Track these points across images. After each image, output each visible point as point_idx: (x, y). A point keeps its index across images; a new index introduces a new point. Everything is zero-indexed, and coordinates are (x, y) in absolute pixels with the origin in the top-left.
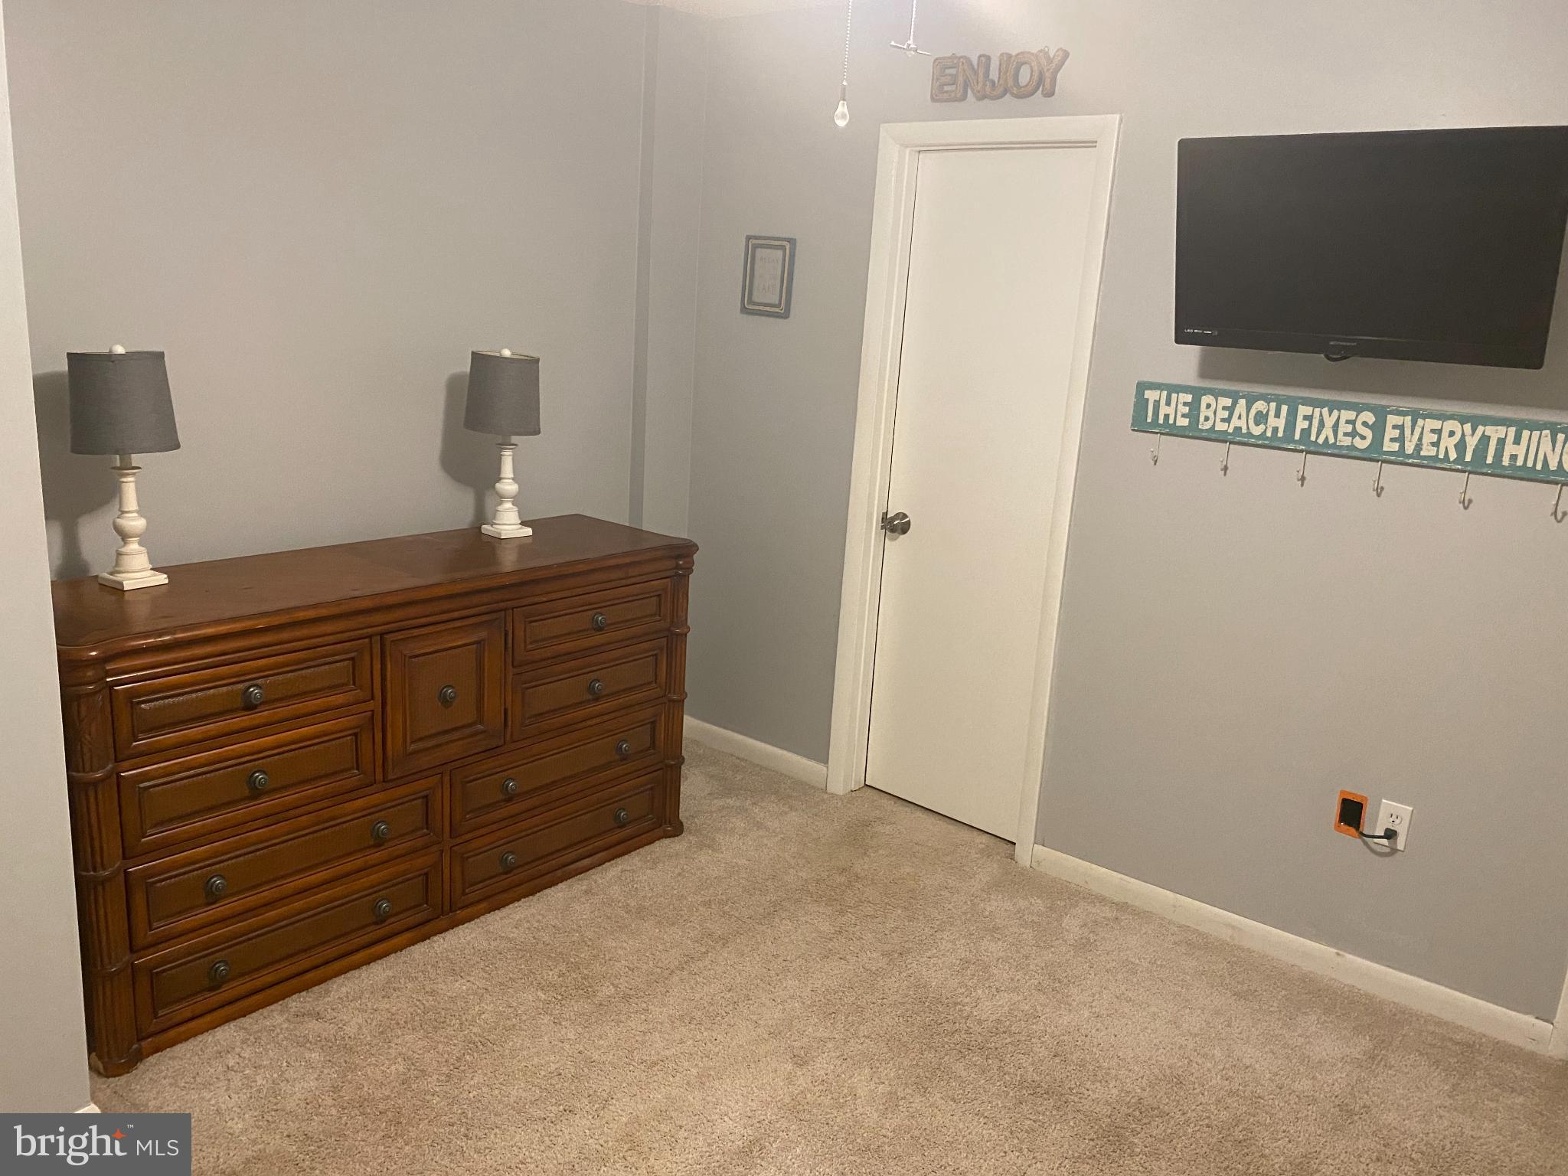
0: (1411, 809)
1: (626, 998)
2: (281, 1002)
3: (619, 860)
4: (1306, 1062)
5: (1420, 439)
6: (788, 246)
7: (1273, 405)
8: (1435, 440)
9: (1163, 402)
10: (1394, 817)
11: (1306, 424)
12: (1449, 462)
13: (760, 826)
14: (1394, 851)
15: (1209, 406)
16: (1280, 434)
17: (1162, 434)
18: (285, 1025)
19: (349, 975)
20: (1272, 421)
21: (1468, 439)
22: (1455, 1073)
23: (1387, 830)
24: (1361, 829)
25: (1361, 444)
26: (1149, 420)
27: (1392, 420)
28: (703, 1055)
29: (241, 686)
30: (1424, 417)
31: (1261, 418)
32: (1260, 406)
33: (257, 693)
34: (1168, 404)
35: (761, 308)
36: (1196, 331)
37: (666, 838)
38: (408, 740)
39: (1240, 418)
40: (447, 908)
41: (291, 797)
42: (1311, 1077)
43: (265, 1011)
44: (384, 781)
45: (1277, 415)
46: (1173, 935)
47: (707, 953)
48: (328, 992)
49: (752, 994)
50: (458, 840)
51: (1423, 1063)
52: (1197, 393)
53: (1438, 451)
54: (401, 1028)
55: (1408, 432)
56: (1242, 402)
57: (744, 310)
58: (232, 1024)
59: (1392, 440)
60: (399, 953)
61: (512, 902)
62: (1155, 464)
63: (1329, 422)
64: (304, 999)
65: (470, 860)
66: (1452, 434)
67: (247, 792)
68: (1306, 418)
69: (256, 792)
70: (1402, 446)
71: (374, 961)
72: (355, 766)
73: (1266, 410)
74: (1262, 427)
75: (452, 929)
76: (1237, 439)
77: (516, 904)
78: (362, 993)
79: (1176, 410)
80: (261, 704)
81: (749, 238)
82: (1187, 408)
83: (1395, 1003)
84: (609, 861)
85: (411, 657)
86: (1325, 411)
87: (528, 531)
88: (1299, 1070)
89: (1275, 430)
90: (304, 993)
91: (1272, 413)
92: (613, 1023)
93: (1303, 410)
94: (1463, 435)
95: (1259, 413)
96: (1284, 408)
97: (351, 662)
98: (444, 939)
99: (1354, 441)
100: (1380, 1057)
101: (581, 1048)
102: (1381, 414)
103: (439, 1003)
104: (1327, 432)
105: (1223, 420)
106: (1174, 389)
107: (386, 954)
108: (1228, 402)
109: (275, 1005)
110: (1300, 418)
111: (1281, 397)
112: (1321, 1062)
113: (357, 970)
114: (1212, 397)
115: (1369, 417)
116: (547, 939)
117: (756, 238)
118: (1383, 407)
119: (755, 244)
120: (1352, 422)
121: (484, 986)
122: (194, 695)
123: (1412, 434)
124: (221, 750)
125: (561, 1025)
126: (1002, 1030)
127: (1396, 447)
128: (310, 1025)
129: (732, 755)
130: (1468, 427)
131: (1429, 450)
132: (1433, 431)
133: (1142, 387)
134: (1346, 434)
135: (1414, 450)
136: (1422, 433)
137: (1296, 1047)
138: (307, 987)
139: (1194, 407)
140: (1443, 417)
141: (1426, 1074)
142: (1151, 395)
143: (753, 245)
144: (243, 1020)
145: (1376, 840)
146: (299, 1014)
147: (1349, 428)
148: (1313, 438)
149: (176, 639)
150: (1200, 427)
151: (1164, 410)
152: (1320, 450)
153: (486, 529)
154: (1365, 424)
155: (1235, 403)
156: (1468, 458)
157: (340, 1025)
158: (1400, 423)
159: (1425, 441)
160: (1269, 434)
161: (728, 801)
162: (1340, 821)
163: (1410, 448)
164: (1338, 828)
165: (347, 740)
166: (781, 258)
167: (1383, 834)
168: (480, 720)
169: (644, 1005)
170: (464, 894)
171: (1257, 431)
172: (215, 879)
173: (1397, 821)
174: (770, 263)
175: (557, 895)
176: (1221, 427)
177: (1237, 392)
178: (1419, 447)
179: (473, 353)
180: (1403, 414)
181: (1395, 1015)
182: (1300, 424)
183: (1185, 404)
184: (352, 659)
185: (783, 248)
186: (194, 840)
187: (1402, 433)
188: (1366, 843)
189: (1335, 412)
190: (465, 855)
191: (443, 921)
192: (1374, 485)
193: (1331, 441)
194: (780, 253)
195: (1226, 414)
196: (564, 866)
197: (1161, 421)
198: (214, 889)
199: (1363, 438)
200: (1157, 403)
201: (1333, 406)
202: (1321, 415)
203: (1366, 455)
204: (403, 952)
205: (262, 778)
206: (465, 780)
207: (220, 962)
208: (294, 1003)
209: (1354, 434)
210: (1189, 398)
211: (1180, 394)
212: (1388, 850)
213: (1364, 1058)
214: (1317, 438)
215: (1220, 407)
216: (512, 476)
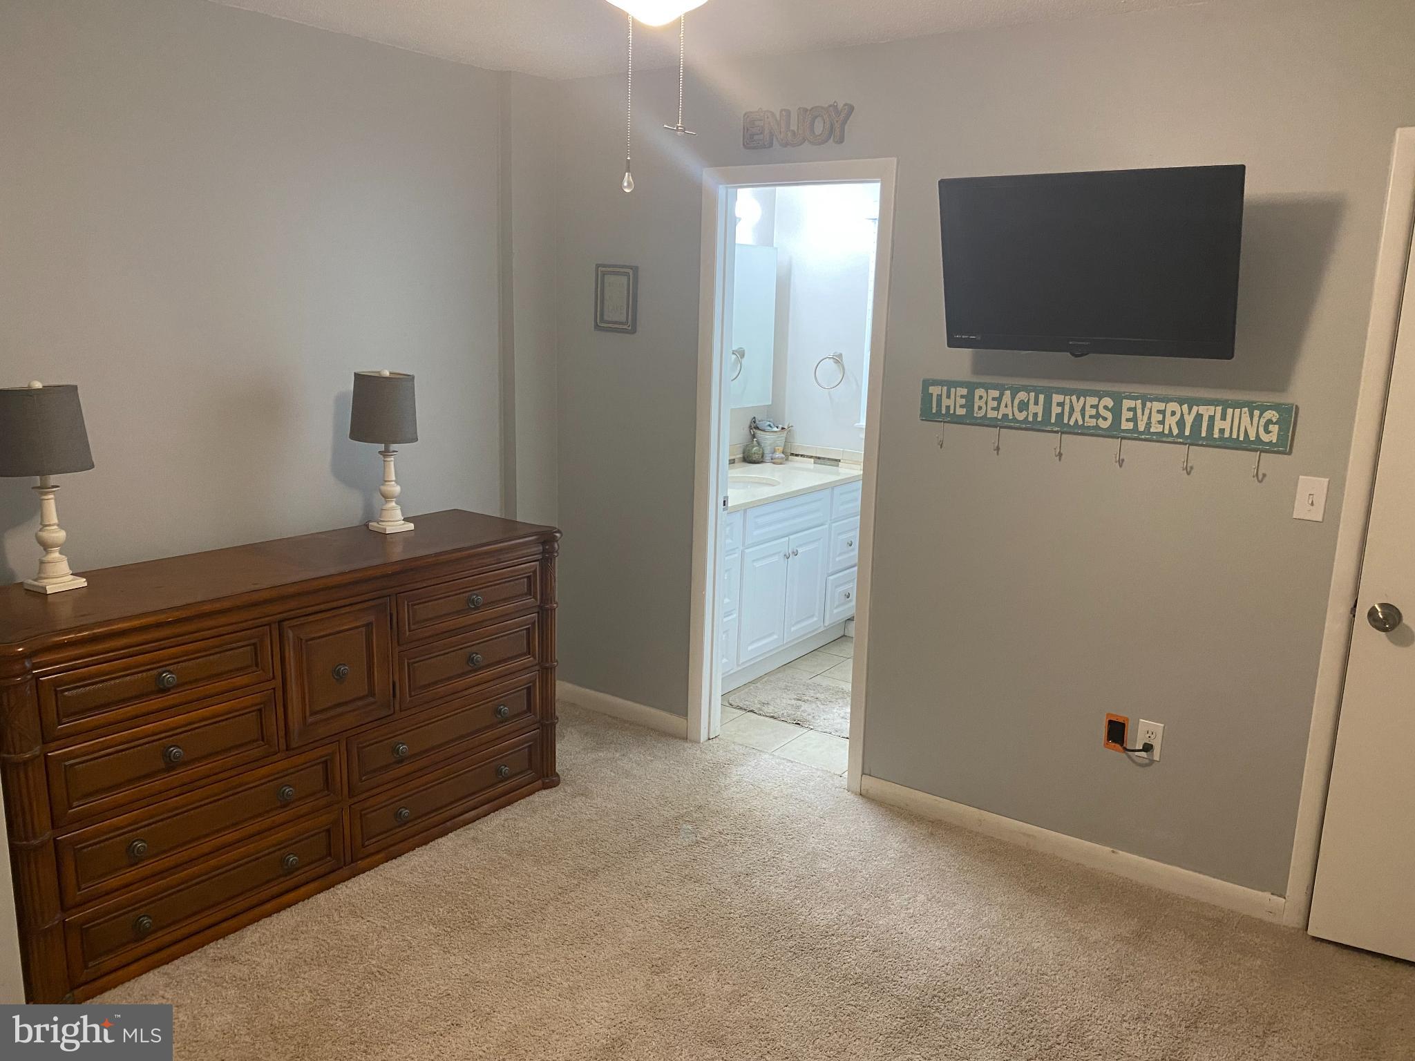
0: (1163, 725)
1: (507, 927)
2: (200, 950)
3: (502, 811)
4: (1084, 942)
5: (1149, 418)
6: (632, 274)
7: (1032, 394)
8: (1161, 419)
9: (944, 396)
10: (1150, 733)
11: (1059, 410)
12: (1173, 436)
13: (627, 774)
14: (1152, 761)
15: (981, 397)
16: (1039, 419)
17: (944, 422)
18: (204, 969)
19: (261, 922)
20: (1032, 408)
21: (1186, 416)
22: (1206, 943)
23: (1145, 744)
24: (1124, 745)
25: (1104, 425)
26: (934, 411)
27: (1127, 403)
28: (574, 970)
29: (155, 672)
30: (1151, 401)
31: (1023, 406)
32: (1022, 395)
33: (169, 678)
34: (948, 397)
35: (610, 325)
36: (963, 337)
37: (545, 789)
38: (308, 714)
39: (1006, 406)
40: (348, 858)
41: (202, 768)
42: (1087, 954)
43: (186, 958)
44: (287, 750)
45: (1036, 403)
46: (978, 845)
47: (578, 885)
48: (242, 938)
49: (617, 916)
50: (356, 799)
51: (1180, 937)
52: (972, 387)
53: (1164, 427)
54: (307, 964)
55: (1139, 412)
56: (1008, 393)
57: (597, 327)
58: (156, 971)
59: (1128, 420)
60: (306, 901)
61: (408, 851)
62: (941, 447)
63: (1078, 407)
64: (221, 945)
65: (368, 816)
66: (1173, 413)
67: (163, 765)
68: (1059, 404)
69: (171, 765)
70: (1136, 425)
71: (284, 909)
72: (260, 738)
73: (1027, 399)
74: (1025, 413)
75: (354, 877)
76: (1004, 423)
77: (411, 853)
78: (273, 937)
79: (955, 402)
80: (173, 688)
81: (598, 266)
82: (964, 400)
83: (1160, 890)
84: (494, 812)
85: (307, 641)
86: (1074, 398)
87: (411, 526)
88: (1078, 949)
89: (1035, 415)
90: (221, 941)
91: (1032, 401)
92: (496, 949)
93: (1057, 398)
94: (1182, 415)
95: (1021, 402)
96: (1041, 397)
97: (253, 647)
98: (346, 886)
99: (1098, 422)
100: (1144, 935)
101: (468, 972)
102: (1118, 399)
103: (342, 941)
104: (1077, 415)
105: (993, 409)
106: (951, 384)
107: (296, 902)
108: (996, 394)
109: (195, 952)
110: (1054, 404)
111: (1038, 388)
112: (1097, 943)
113: (268, 918)
114: (983, 390)
115: (1108, 401)
116: (437, 882)
117: (604, 266)
118: (1120, 393)
119: (603, 272)
120: (1096, 407)
121: (383, 925)
122: (112, 682)
123: (1143, 414)
124: (138, 729)
125: (449, 953)
126: (830, 933)
127: (1130, 425)
128: (227, 967)
129: (605, 714)
130: (1185, 407)
131: (1157, 428)
132: (1159, 412)
133: (927, 384)
134: (1091, 417)
135: (1146, 427)
136: (1150, 413)
137: (1076, 930)
138: (223, 935)
139: (970, 398)
140: (1166, 400)
141: (1182, 946)
142: (935, 390)
143: (602, 272)
144: (166, 967)
145: (1137, 753)
146: (216, 958)
147: (1093, 412)
148: (1066, 421)
149: (94, 633)
150: (975, 415)
151: (945, 402)
152: (1072, 431)
153: (373, 525)
154: (1106, 408)
155: (1002, 395)
156: (1187, 433)
157: (254, 966)
158: (1133, 406)
159: (1153, 420)
160: (1030, 419)
161: (600, 754)
162: (1108, 740)
163: (1141, 428)
164: (1106, 745)
165: (252, 715)
166: (626, 283)
167: (1141, 748)
168: (372, 693)
169: (523, 932)
170: (364, 846)
171: (1021, 416)
172: (136, 843)
173: (1152, 737)
174: (616, 288)
175: (446, 843)
176: (992, 414)
177: (1003, 385)
178: (1149, 424)
179: (356, 375)
180: (1135, 398)
181: (1160, 899)
182: (1056, 410)
183: (962, 397)
184: (254, 644)
185: (627, 274)
186: (117, 809)
187: (1135, 414)
188: (1129, 757)
189: (1082, 399)
190: (363, 812)
191: (345, 871)
192: (1116, 457)
193: (1080, 422)
194: (624, 280)
195: (995, 404)
196: (454, 818)
197: (944, 412)
198: (136, 852)
199: (1105, 419)
200: (939, 397)
201: (1081, 394)
202: (1071, 401)
203: (1108, 433)
204: (310, 900)
205: (176, 752)
206: (360, 745)
207: (144, 916)
208: (212, 950)
209: (1098, 416)
210: (964, 391)
211: (958, 389)
212: (1147, 761)
213: (1132, 936)
214: (1069, 420)
215: (990, 398)
216: (394, 479)
